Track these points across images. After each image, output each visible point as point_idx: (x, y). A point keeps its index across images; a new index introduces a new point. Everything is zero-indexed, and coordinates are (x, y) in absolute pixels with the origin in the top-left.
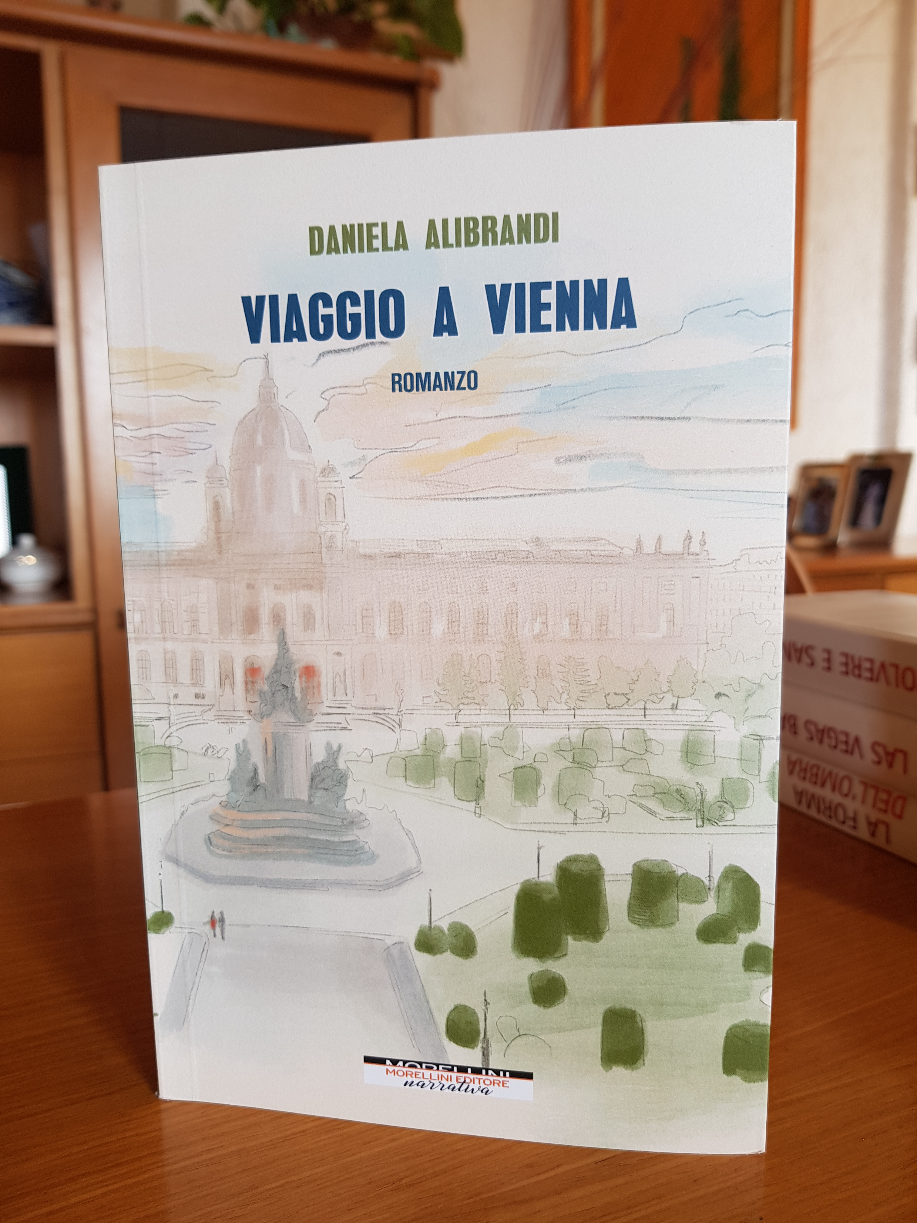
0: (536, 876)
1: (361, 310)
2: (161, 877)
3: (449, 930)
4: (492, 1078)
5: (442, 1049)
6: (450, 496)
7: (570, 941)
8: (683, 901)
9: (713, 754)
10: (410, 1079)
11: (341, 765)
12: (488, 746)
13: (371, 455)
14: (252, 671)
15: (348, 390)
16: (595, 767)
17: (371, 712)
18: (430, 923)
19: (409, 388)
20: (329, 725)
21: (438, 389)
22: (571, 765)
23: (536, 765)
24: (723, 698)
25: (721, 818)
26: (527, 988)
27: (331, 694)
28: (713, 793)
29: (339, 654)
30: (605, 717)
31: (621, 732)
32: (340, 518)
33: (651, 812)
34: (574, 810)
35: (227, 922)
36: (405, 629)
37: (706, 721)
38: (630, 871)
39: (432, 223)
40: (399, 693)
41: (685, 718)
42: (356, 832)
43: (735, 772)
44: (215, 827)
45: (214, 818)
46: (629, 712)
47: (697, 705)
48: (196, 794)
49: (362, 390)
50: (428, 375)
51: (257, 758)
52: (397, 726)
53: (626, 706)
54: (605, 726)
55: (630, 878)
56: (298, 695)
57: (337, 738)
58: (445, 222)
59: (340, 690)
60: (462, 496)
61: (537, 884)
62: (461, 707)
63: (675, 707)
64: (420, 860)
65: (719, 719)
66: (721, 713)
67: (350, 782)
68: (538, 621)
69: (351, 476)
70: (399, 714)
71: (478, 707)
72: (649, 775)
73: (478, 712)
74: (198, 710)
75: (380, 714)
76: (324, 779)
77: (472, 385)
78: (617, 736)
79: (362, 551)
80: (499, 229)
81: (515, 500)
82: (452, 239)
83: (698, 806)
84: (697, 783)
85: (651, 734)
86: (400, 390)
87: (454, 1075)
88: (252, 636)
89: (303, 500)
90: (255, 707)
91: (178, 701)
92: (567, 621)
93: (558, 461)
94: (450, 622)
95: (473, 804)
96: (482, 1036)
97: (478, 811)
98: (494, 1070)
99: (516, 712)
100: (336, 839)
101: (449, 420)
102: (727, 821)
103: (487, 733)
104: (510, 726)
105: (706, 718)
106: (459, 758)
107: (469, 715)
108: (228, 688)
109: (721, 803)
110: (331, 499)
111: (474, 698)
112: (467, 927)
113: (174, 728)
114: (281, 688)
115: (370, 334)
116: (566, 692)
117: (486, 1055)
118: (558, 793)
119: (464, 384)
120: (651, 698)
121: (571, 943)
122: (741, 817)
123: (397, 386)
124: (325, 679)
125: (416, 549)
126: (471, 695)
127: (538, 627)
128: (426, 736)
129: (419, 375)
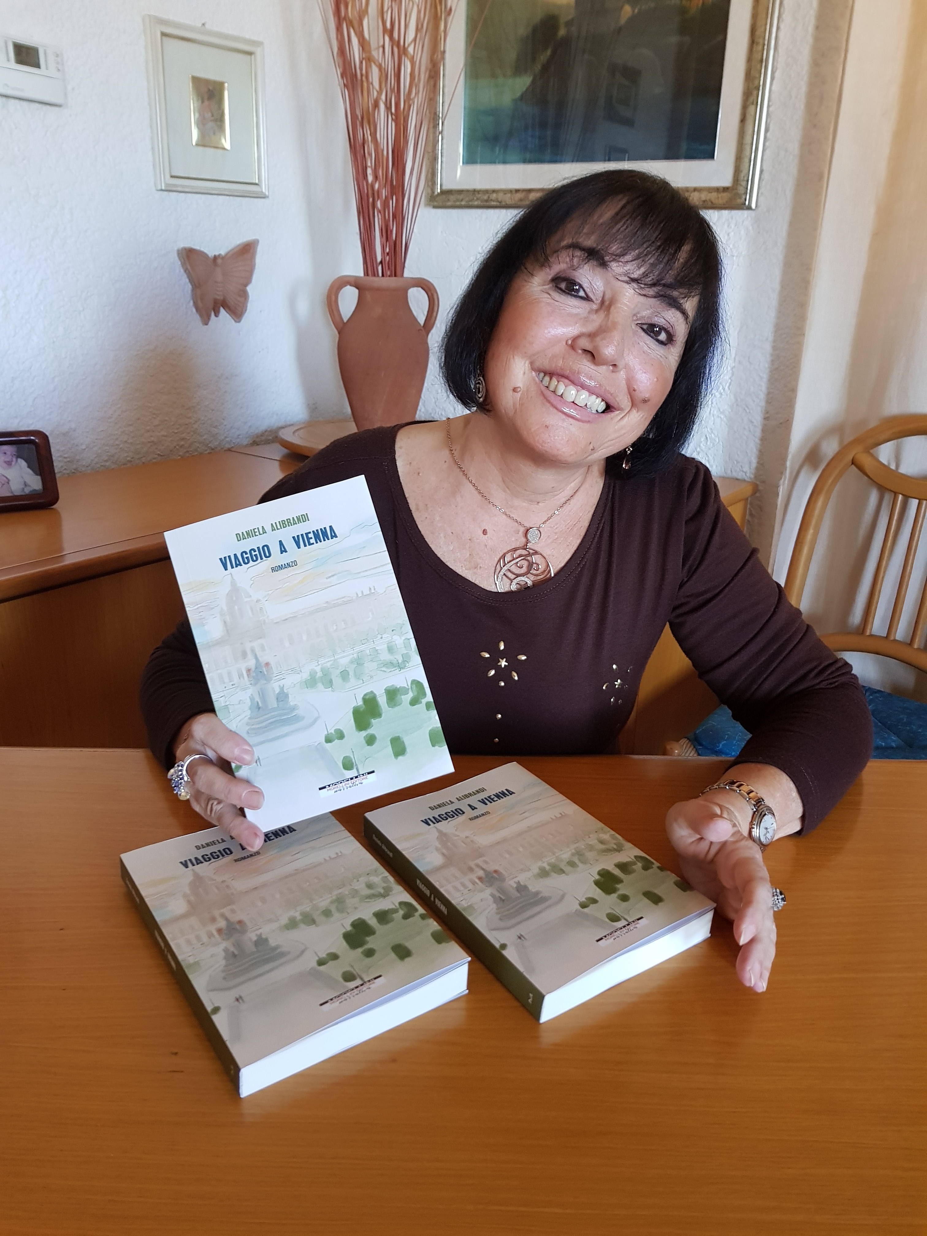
0: (357, 704)
1: (257, 553)
3: (334, 732)
4: (361, 778)
5: (343, 774)
6: (298, 598)
7: (373, 721)
8: (402, 696)
9: (397, 648)
10: (336, 790)
11: (286, 691)
12: (330, 669)
14: (249, 670)
15: (259, 576)
16: (364, 664)
17: (291, 671)
18: (328, 733)
19: (277, 570)
20: (278, 679)
21: (286, 568)
22: (357, 665)
23: (347, 669)
24: (394, 631)
25: (405, 666)
26: (364, 742)
27: (276, 670)
28: (400, 660)
29: (276, 656)
30: (363, 647)
31: (368, 650)
32: (265, 614)
33: (384, 671)
34: (362, 679)
35: (261, 759)
36: (294, 641)
38: (384, 691)
39: (272, 524)
40: (298, 662)
41: (385, 640)
42: (297, 711)
43: (405, 651)
44: (248, 727)
46: (369, 644)
47: (388, 636)
49: (263, 575)
50: (282, 565)
51: (257, 699)
52: (300, 672)
53: (367, 642)
54: (363, 650)
55: (384, 694)
56: (265, 673)
57: (282, 683)
58: (276, 523)
59: (279, 667)
60: (301, 597)
61: (358, 706)
62: (318, 659)
63: (382, 638)
64: (319, 713)
65: (395, 637)
66: (395, 635)
67: (290, 696)
69: (266, 600)
70: (300, 668)
71: (323, 657)
72: (380, 660)
73: (324, 659)
74: (233, 690)
75: (294, 670)
76: (281, 698)
77: (296, 565)
78: (368, 652)
79: (275, 621)
80: (292, 521)
81: (317, 593)
82: (279, 527)
83: (398, 665)
84: (395, 658)
85: (377, 648)
86: (275, 572)
87: (350, 782)
88: (246, 659)
89: (252, 611)
90: (252, 682)
91: (226, 689)
92: (343, 623)
93: (327, 578)
94: (308, 635)
95: (331, 688)
96: (355, 764)
97: (333, 690)
98: (362, 775)
99: (336, 655)
100: (290, 716)
101: (292, 576)
102: (407, 667)
103: (329, 665)
104: (335, 660)
105: (391, 638)
106: (322, 675)
107: (322, 661)
108: (242, 679)
109: (404, 662)
110: (261, 609)
111: (322, 655)
112: (339, 729)
114: (259, 673)
115: (261, 559)
116: (349, 644)
117: (357, 771)
118: (355, 675)
119: (293, 565)
120: (374, 637)
122: (411, 664)
123: (273, 571)
124: (273, 664)
125: (291, 616)
126: (320, 655)
127: (335, 627)
128: (310, 672)
129: (279, 566)
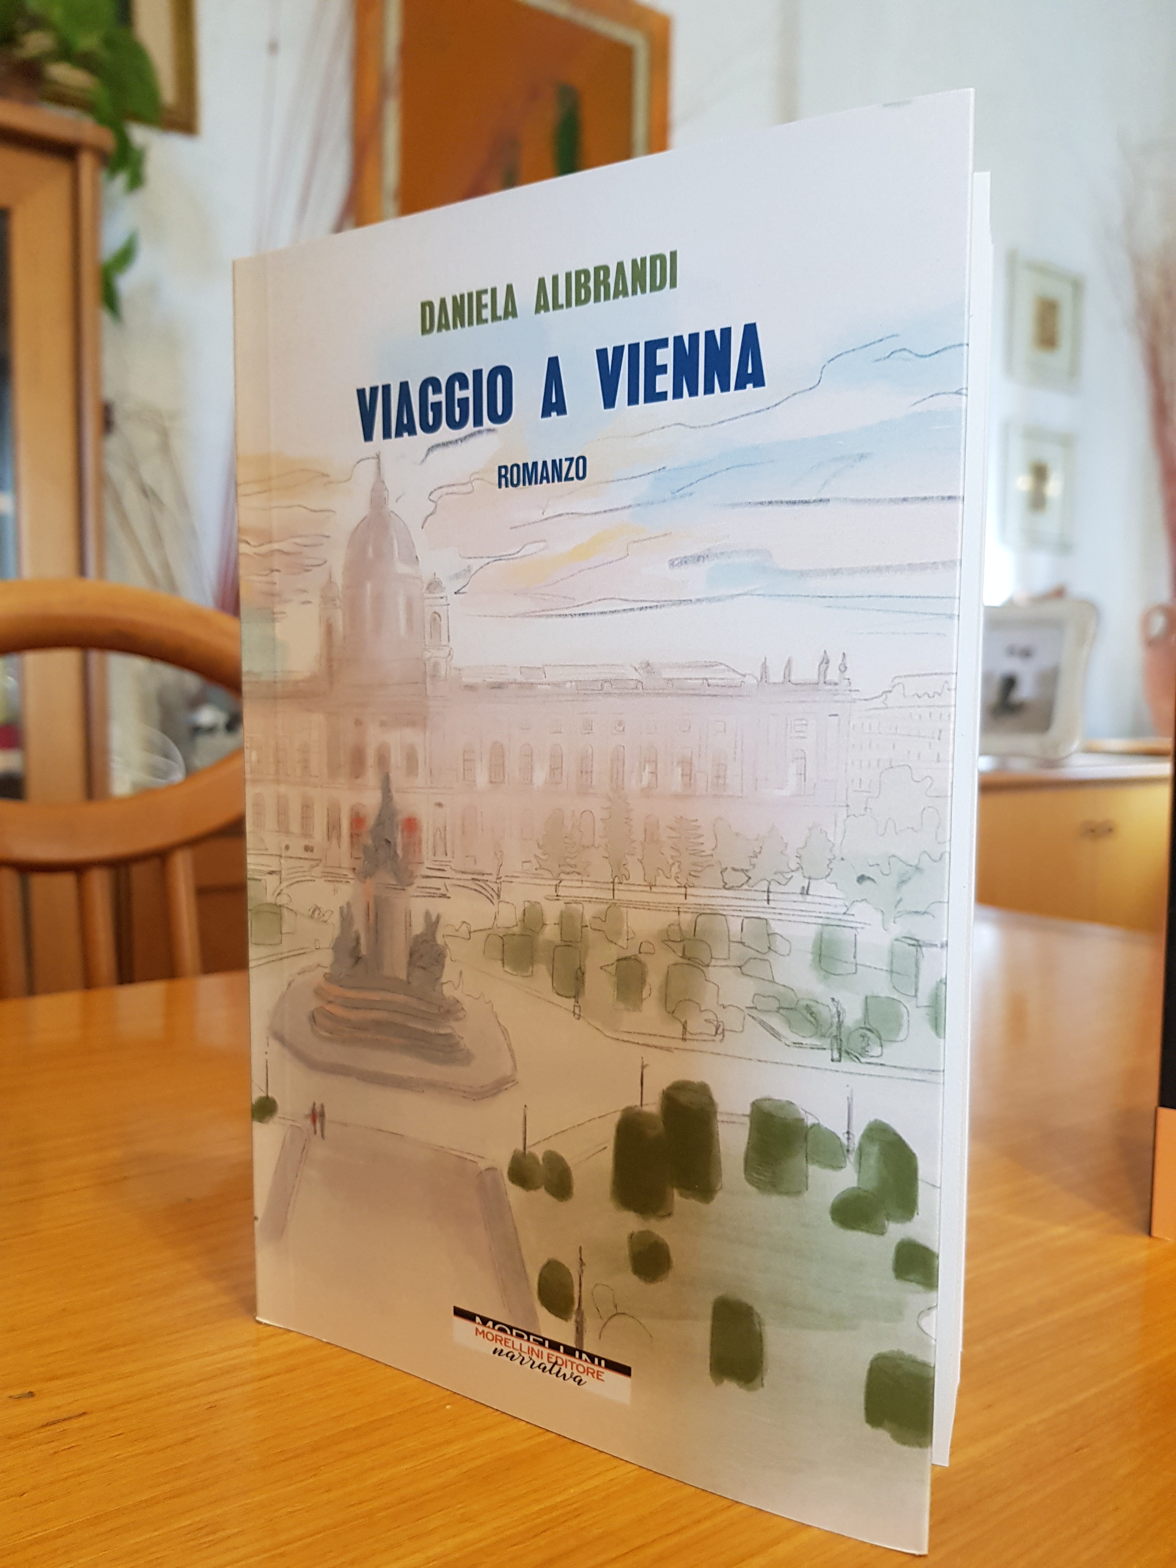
0: (639, 1103)
1: (469, 393)
2: (267, 1057)
3: (543, 1160)
4: (586, 1365)
5: (533, 1314)
6: (555, 612)
7: (676, 1196)
8: (813, 1163)
9: (853, 960)
10: (499, 1347)
11: (440, 941)
12: (589, 928)
13: (476, 564)
14: (357, 821)
15: (454, 489)
16: (708, 966)
17: (470, 877)
18: (525, 1148)
19: (515, 482)
20: (429, 890)
21: (545, 481)
22: (681, 960)
23: (642, 957)
24: (868, 883)
25: (864, 1052)
26: (626, 1252)
27: (431, 853)
28: (853, 1015)
29: (440, 805)
30: (721, 899)
31: (740, 920)
32: (444, 642)
33: (775, 1034)
34: (683, 1020)
35: (328, 1117)
36: (506, 777)
37: (845, 913)
38: (748, 1111)
39: (542, 282)
40: (499, 856)
41: (817, 908)
42: (454, 1023)
43: (882, 988)
44: (319, 1003)
45: (318, 992)
46: (750, 895)
47: (833, 891)
48: (303, 962)
49: (468, 488)
50: (535, 464)
51: (359, 925)
52: (495, 896)
53: (745, 887)
54: (722, 912)
55: (747, 1120)
56: (400, 852)
57: (437, 906)
58: (555, 279)
59: (440, 849)
60: (567, 612)
61: (641, 1114)
62: (562, 876)
63: (805, 892)
64: (515, 1066)
65: (863, 913)
66: (864, 904)
67: (447, 961)
68: (647, 770)
69: (456, 591)
70: (498, 881)
71: (579, 877)
72: (773, 981)
73: (579, 884)
74: (306, 864)
75: (479, 880)
76: (422, 956)
77: (581, 474)
78: (735, 926)
79: (466, 680)
80: (612, 280)
81: (624, 615)
82: (562, 300)
83: (834, 1029)
84: (833, 999)
85: (775, 927)
86: (507, 486)
87: (546, 1351)
88: (359, 781)
89: (410, 621)
90: (359, 865)
91: (289, 853)
92: (679, 771)
93: (672, 564)
94: (552, 770)
95: (572, 1000)
96: (576, 1305)
97: (577, 1011)
98: (588, 1355)
99: (621, 887)
100: (432, 1030)
101: (556, 519)
102: (872, 1057)
103: (589, 911)
104: (614, 905)
105: (844, 909)
106: (558, 940)
107: (571, 888)
108: (334, 840)
109: (864, 1031)
110: (436, 617)
111: (575, 866)
112: (563, 1159)
113: (285, 884)
114: (384, 843)
115: (478, 422)
116: (677, 864)
117: (579, 1332)
118: (665, 998)
119: (572, 473)
120: (776, 877)
121: (678, 1200)
122: (892, 1053)
123: (503, 480)
124: (426, 835)
125: (520, 678)
126: (572, 862)
127: (646, 777)
128: (524, 910)
129: (525, 465)
